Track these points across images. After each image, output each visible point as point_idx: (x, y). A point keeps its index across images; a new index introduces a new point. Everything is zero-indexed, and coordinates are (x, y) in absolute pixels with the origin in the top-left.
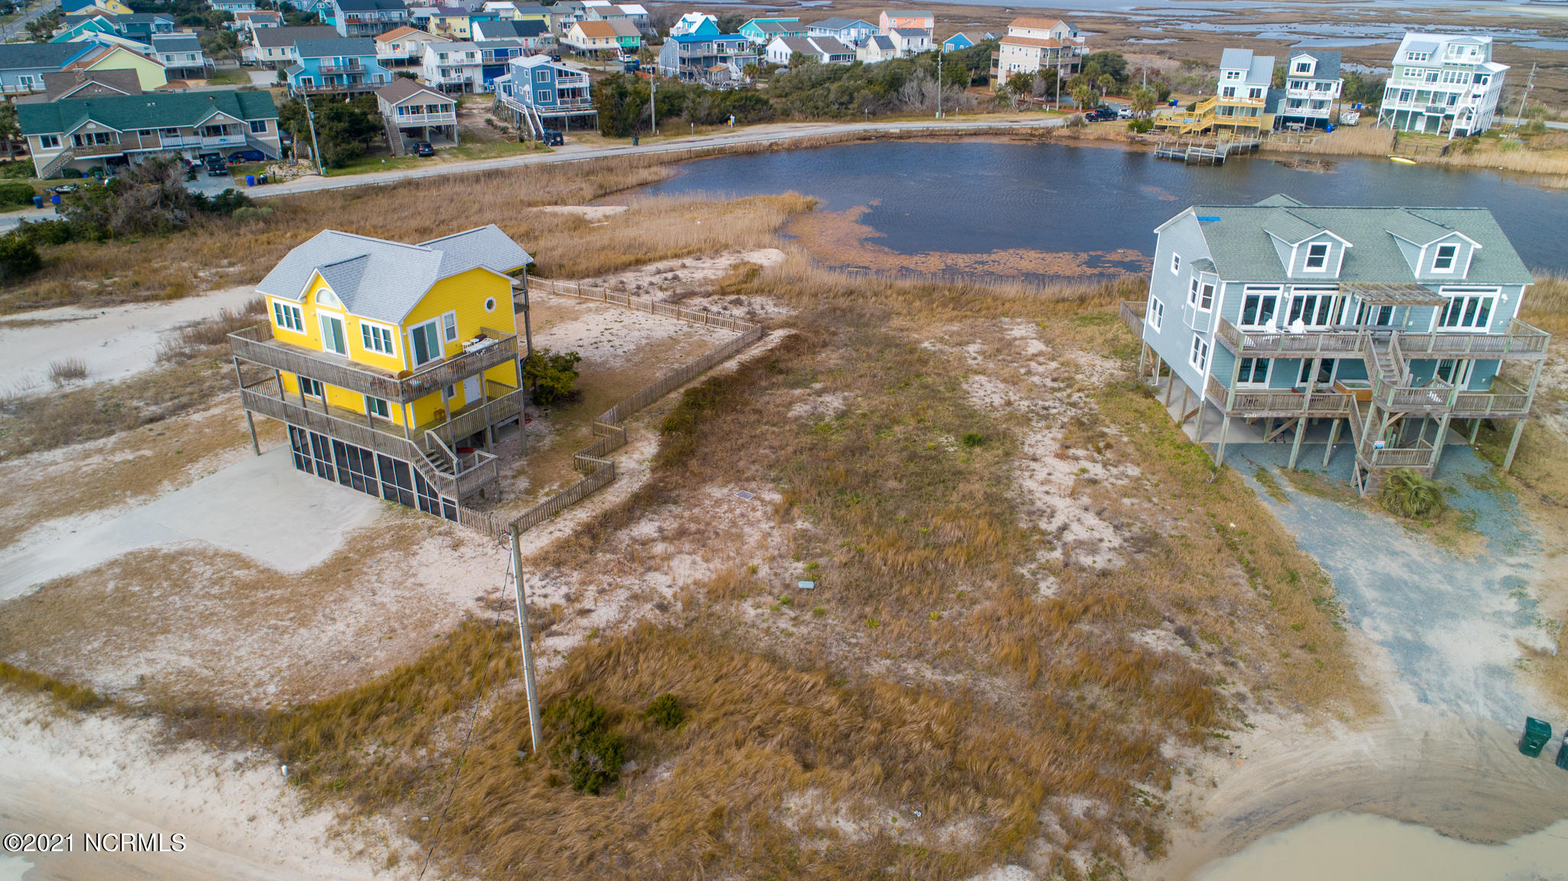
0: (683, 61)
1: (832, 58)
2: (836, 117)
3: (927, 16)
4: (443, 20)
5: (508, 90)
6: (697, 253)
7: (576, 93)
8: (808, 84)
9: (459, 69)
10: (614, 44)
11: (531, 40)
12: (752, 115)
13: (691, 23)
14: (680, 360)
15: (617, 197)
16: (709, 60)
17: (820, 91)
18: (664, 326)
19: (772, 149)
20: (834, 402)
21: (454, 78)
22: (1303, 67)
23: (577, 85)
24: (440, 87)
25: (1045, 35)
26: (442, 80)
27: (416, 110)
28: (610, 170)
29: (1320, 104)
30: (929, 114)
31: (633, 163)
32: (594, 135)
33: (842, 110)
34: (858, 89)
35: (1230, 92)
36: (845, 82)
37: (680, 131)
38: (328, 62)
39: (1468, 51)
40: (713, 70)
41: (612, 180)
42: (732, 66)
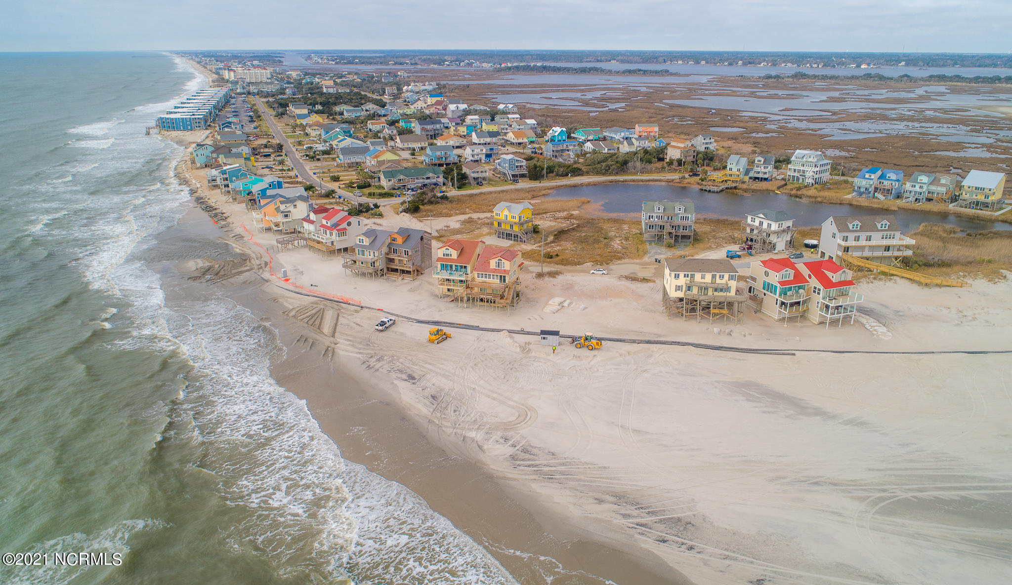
0: (553, 151)
1: (608, 150)
2: (604, 174)
3: (656, 126)
4: (456, 128)
5: (499, 165)
6: (559, 211)
7: (521, 166)
8: (597, 162)
9: (478, 155)
10: (525, 140)
11: (494, 139)
12: (576, 173)
13: (556, 132)
14: (556, 228)
15: (539, 198)
16: (562, 151)
17: (599, 166)
18: (553, 224)
19: (582, 185)
20: (584, 234)
21: (476, 158)
22: (759, 161)
23: (522, 164)
24: (472, 161)
25: (682, 145)
26: (473, 159)
27: (477, 172)
28: (534, 191)
29: (765, 173)
30: (636, 174)
31: (540, 189)
32: (527, 179)
33: (607, 171)
34: (611, 165)
35: (731, 169)
36: (609, 162)
37: (553, 179)
38: (438, 153)
39: (812, 157)
40: (564, 154)
41: (535, 193)
42: (571, 153)
